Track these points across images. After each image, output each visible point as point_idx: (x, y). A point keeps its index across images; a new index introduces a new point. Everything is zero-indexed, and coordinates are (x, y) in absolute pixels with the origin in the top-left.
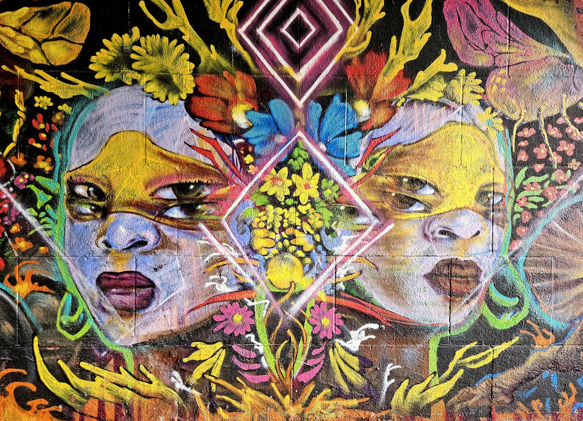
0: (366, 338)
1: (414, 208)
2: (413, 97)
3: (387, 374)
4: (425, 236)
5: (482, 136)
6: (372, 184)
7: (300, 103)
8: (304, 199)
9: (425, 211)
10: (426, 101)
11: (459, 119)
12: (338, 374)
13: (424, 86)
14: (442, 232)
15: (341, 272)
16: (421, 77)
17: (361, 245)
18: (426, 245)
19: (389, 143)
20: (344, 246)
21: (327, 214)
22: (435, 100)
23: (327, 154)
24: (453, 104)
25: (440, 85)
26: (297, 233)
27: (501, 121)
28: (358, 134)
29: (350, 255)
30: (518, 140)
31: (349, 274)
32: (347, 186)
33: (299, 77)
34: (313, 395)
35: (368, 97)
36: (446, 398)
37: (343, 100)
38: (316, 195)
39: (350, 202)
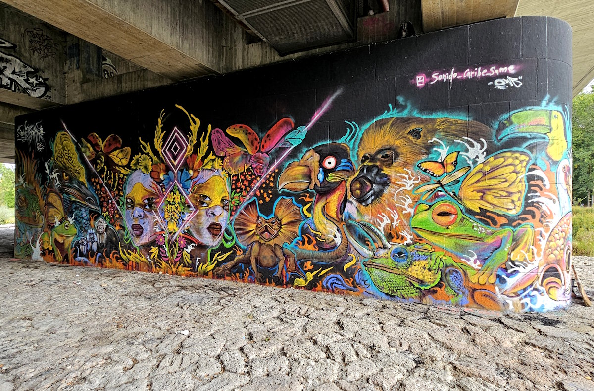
0: (192, 248)
1: (204, 205)
2: (204, 168)
3: (197, 260)
4: (207, 215)
5: (222, 180)
6: (194, 197)
7: (176, 172)
8: (177, 202)
9: (207, 206)
10: (207, 169)
11: (216, 174)
12: (185, 259)
13: (206, 164)
14: (211, 213)
15: (186, 226)
16: (206, 161)
17: (191, 218)
18: (207, 218)
19: (198, 183)
20: (186, 217)
21: (182, 207)
22: (210, 168)
23: (182, 187)
24: (214, 170)
25: (211, 163)
26: (175, 214)
27: (227, 174)
28: (190, 181)
29: (188, 221)
30: (233, 181)
31: (187, 227)
32: (187, 198)
33: (175, 164)
34: (179, 265)
35: (192, 169)
36: (213, 270)
37: (186, 170)
38: (180, 201)
39: (188, 203)
